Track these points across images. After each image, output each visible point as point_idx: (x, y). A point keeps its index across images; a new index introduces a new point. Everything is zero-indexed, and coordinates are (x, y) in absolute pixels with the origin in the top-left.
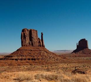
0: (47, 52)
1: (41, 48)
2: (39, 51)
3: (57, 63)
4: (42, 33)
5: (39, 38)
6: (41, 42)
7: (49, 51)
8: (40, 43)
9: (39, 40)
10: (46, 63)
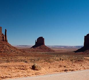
0: (9, 46)
1: (4, 43)
2: (2, 45)
3: (17, 55)
4: (6, 30)
5: (3, 34)
6: (5, 37)
7: (11, 45)
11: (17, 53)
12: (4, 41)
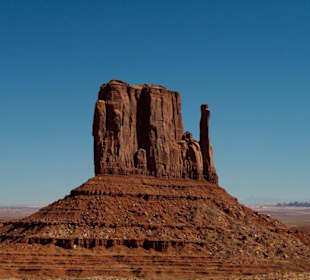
0: (229, 207)
1: (195, 188)
2: (184, 201)
4: (204, 107)
5: (188, 135)
8: (194, 159)
9: (190, 143)
10: (220, 265)
11: (279, 252)
12: (196, 178)
